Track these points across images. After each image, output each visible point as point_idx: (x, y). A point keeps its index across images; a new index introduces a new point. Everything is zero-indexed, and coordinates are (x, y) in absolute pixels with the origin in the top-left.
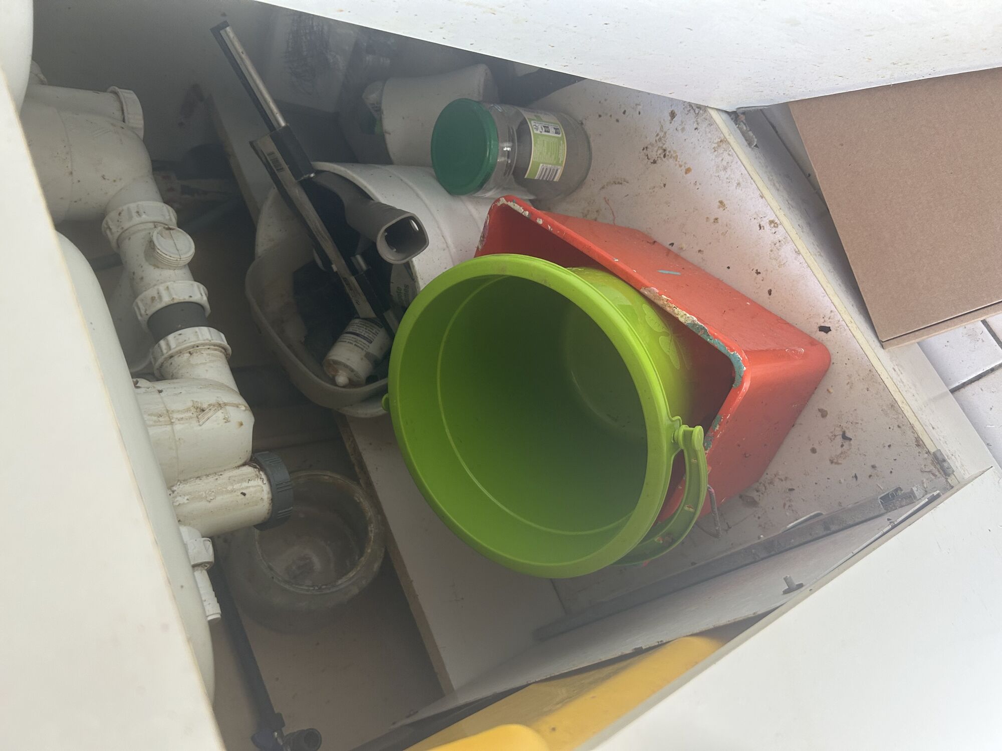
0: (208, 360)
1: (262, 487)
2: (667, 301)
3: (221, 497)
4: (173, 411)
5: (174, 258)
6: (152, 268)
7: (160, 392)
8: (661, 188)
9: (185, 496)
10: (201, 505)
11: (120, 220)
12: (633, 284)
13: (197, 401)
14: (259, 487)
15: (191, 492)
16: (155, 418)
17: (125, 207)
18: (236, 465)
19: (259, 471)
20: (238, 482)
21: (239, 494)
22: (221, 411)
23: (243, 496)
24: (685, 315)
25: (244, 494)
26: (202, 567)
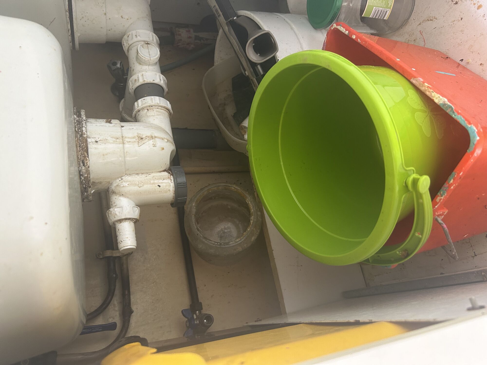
0: (156, 114)
1: (170, 184)
2: (427, 87)
3: (146, 186)
4: (126, 137)
5: (147, 59)
6: (138, 64)
7: (122, 127)
8: (459, 21)
9: (127, 182)
10: (135, 188)
11: (128, 40)
12: (406, 76)
13: (140, 134)
14: (168, 184)
15: (131, 181)
16: (115, 140)
17: (130, 33)
18: (160, 170)
19: (170, 175)
20: (158, 179)
21: (157, 185)
22: (152, 140)
23: (159, 187)
24: (439, 97)
25: (159, 186)
26: (131, 220)
